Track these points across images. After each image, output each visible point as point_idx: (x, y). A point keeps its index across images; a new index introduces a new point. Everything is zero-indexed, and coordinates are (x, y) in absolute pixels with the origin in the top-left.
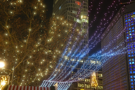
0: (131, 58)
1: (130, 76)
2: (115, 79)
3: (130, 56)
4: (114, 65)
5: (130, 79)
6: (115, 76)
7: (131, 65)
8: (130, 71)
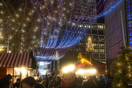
0: (130, 20)
1: (129, 38)
2: (116, 42)
3: (130, 18)
4: (115, 28)
5: (129, 41)
6: (116, 39)
7: (130, 27)
8: (129, 34)
